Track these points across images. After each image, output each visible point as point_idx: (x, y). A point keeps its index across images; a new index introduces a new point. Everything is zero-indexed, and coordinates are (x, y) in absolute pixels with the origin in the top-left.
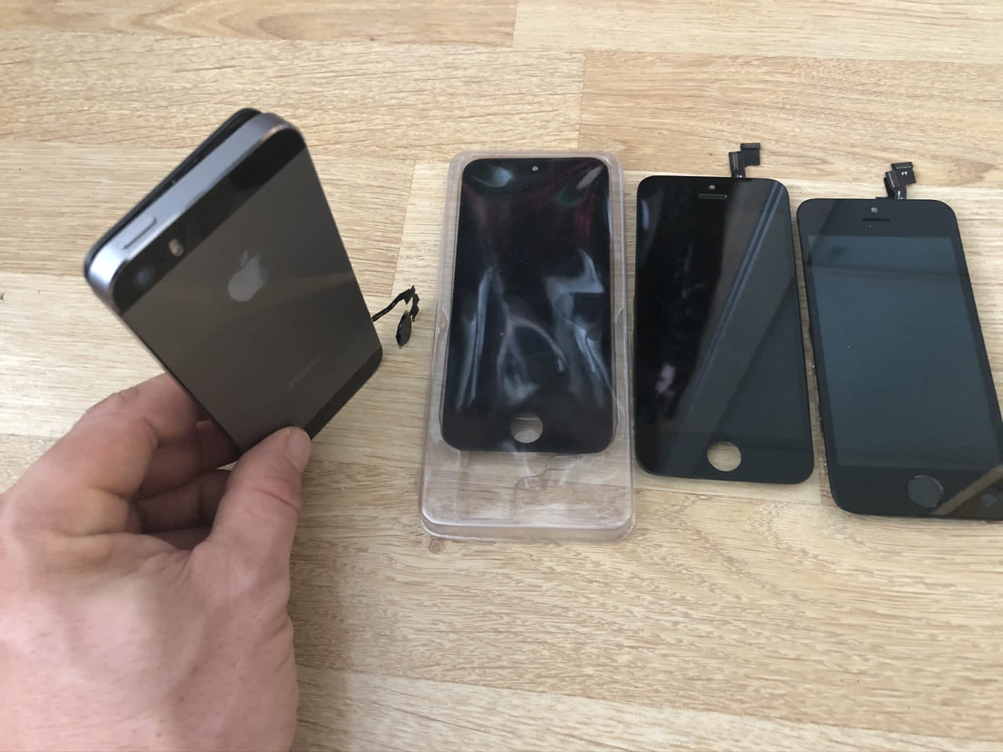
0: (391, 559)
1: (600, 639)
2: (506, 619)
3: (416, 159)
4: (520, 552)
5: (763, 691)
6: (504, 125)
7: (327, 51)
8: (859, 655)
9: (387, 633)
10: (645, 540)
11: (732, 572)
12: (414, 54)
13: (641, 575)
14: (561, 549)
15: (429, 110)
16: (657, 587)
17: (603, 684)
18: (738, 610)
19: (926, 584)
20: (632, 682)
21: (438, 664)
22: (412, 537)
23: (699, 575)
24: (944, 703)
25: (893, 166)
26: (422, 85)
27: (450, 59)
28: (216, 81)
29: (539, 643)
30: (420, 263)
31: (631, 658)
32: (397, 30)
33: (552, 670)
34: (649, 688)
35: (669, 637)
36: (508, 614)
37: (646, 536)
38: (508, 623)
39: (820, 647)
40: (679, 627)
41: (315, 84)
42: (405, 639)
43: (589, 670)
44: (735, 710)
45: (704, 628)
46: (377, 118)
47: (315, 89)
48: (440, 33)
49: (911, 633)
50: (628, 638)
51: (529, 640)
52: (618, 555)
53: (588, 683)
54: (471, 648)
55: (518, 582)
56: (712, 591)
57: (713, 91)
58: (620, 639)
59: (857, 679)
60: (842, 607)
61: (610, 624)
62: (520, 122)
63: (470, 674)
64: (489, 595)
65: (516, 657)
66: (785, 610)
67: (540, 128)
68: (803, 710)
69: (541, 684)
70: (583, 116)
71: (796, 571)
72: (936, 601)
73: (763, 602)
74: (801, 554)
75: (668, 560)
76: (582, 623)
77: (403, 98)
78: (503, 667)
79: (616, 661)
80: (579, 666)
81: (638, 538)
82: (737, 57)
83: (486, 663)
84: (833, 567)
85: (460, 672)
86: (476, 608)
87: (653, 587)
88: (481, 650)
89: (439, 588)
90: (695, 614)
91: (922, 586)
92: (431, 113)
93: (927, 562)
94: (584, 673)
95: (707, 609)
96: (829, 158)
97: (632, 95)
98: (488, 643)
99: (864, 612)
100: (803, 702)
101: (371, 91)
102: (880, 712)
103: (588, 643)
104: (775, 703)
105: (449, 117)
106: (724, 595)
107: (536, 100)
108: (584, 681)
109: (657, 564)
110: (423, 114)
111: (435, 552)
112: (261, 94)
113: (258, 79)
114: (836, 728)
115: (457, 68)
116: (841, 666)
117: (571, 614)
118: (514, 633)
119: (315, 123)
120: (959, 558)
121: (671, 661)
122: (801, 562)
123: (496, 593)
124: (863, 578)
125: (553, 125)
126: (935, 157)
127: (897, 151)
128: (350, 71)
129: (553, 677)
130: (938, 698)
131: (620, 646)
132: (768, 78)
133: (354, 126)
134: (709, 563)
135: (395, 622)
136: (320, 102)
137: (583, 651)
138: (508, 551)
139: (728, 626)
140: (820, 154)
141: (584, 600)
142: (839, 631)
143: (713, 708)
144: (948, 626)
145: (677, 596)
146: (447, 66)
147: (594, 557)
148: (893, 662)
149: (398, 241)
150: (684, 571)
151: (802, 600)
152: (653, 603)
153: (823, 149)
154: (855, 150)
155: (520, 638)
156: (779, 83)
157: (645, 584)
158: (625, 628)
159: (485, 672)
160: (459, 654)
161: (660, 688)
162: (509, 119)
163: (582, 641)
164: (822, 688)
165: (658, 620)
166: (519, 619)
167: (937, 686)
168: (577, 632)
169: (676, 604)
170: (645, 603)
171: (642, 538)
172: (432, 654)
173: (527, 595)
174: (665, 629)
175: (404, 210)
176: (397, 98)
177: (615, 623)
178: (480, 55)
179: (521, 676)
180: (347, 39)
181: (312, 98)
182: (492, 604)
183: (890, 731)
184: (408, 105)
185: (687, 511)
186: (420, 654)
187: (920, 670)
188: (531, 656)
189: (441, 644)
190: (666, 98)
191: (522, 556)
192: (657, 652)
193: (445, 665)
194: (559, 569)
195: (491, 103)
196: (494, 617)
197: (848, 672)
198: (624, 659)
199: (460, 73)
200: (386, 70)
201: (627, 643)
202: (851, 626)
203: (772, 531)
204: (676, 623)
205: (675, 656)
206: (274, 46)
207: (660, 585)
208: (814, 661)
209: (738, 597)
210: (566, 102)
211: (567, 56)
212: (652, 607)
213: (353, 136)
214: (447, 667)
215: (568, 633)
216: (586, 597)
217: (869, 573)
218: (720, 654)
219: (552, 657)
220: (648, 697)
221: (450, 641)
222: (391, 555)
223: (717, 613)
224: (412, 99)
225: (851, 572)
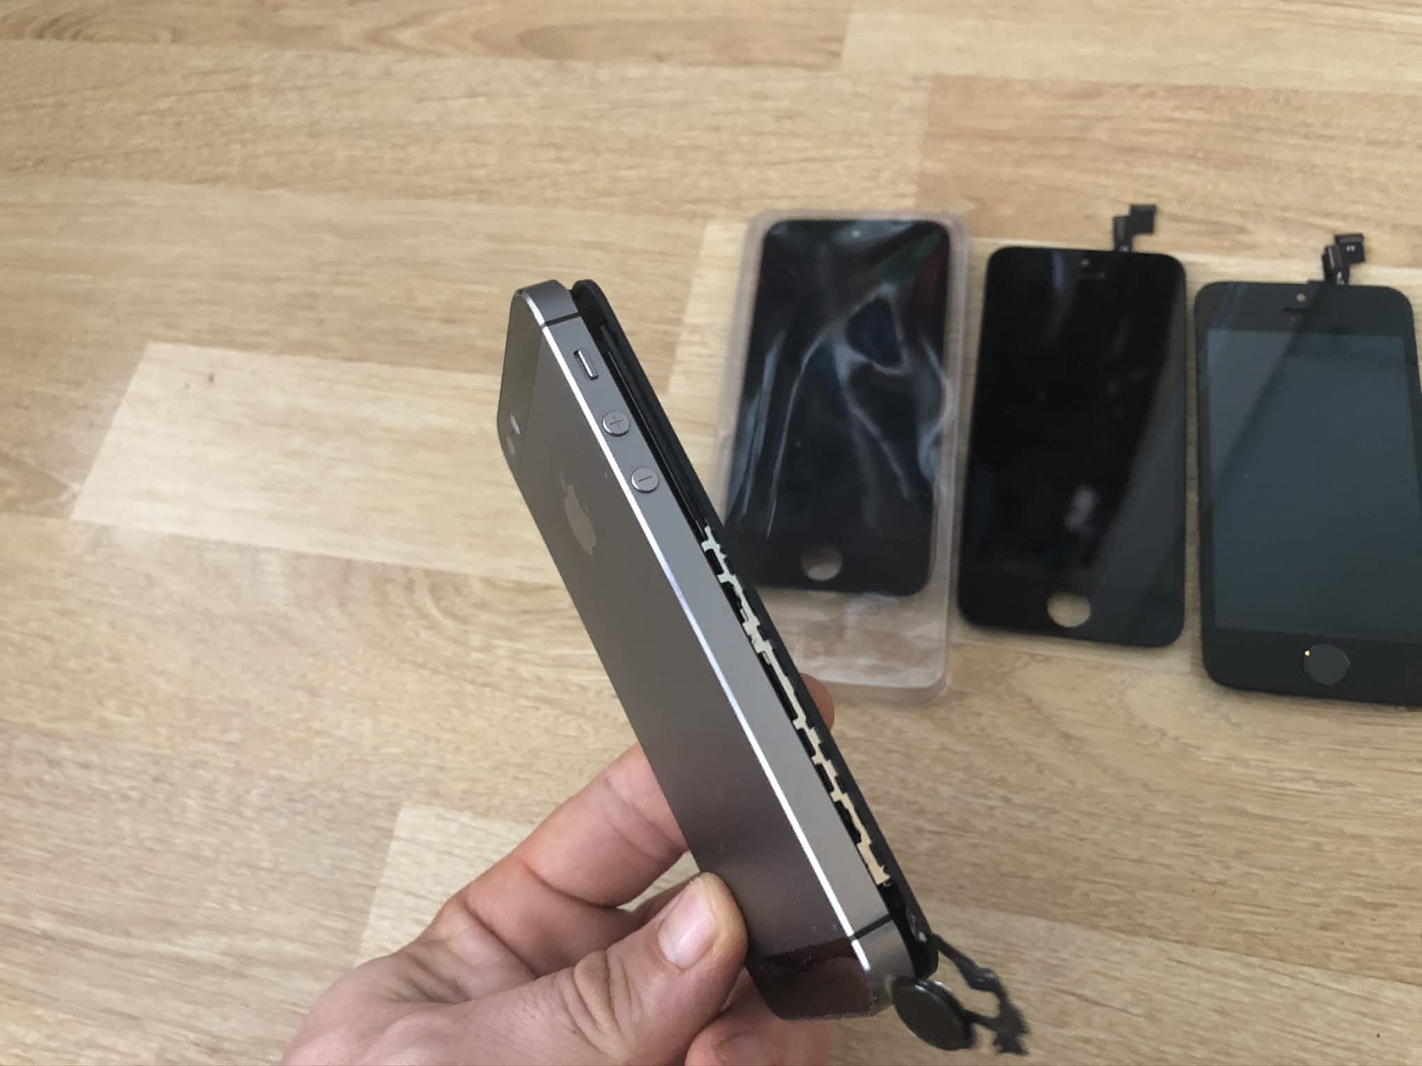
3: (707, 217)
6: (822, 174)
8: (1218, 862)
10: (961, 705)
11: (1068, 751)
12: (712, 78)
13: (952, 748)
15: (729, 153)
16: (972, 763)
18: (1071, 798)
19: (1316, 781)
20: (931, 874)
23: (1025, 752)
24: (1324, 927)
25: (1338, 238)
26: (721, 121)
27: (758, 86)
28: (465, 114)
31: (932, 845)
32: (692, 46)
34: (952, 882)
35: (982, 825)
37: (963, 702)
39: (1170, 848)
40: (997, 812)
41: (586, 118)
44: (1056, 916)
45: (1027, 816)
46: (662, 164)
48: (748, 50)
49: (1290, 839)
50: (930, 821)
52: (927, 722)
59: (1213, 889)
60: (1204, 802)
62: (842, 171)
66: (1131, 801)
67: (868, 179)
68: (1141, 921)
70: (924, 164)
71: (1149, 755)
72: (1328, 803)
73: (1104, 790)
74: (1159, 734)
75: (988, 731)
77: (695, 138)
81: (953, 704)
84: (1199, 753)
87: (966, 763)
91: (1310, 783)
92: (730, 158)
93: (1321, 754)
95: (1032, 794)
96: (1249, 226)
97: (991, 137)
99: (1231, 810)
101: (656, 127)
102: (1238, 931)
104: (1107, 911)
105: (751, 163)
106: (1055, 778)
107: (866, 141)
109: (972, 735)
110: (721, 159)
112: (519, 130)
113: (516, 111)
114: (1180, 946)
115: (765, 97)
116: (1194, 873)
119: (585, 169)
120: (1363, 752)
121: (982, 852)
122: (1157, 744)
124: (1235, 769)
126: (1395, 227)
127: (1344, 217)
128: (630, 101)
130: (1316, 920)
131: (920, 831)
132: (1177, 115)
133: (632, 173)
134: (1039, 738)
136: (591, 142)
139: (1055, 817)
140: (1236, 220)
141: (879, 773)
142: (1200, 832)
143: (1029, 911)
144: (1342, 834)
145: (997, 776)
146: (753, 96)
147: (896, 722)
148: (1262, 873)
149: (678, 322)
150: (1007, 747)
151: (1154, 791)
152: (963, 782)
153: (1243, 214)
154: (1288, 215)
157: (956, 758)
158: (927, 809)
161: (966, 883)
162: (829, 167)
165: (970, 803)
167: (1317, 905)
169: (994, 786)
170: (955, 781)
171: (958, 703)
174: (977, 814)
175: (687, 283)
176: (688, 138)
178: (796, 81)
180: (630, 59)
181: (582, 136)
183: (1247, 955)
184: (702, 147)
185: (1018, 673)
187: (1295, 885)
190: (1036, 141)
192: (965, 840)
195: (807, 145)
197: (1203, 880)
200: (676, 99)
202: (1212, 826)
203: (1125, 704)
204: (992, 808)
206: (538, 68)
207: (976, 762)
208: (1161, 865)
209: (1072, 782)
210: (904, 144)
211: (910, 83)
212: (963, 786)
213: (631, 186)
217: (1244, 763)
218: (1042, 848)
220: (949, 893)
223: (1043, 799)
224: (706, 139)
225: (1221, 761)
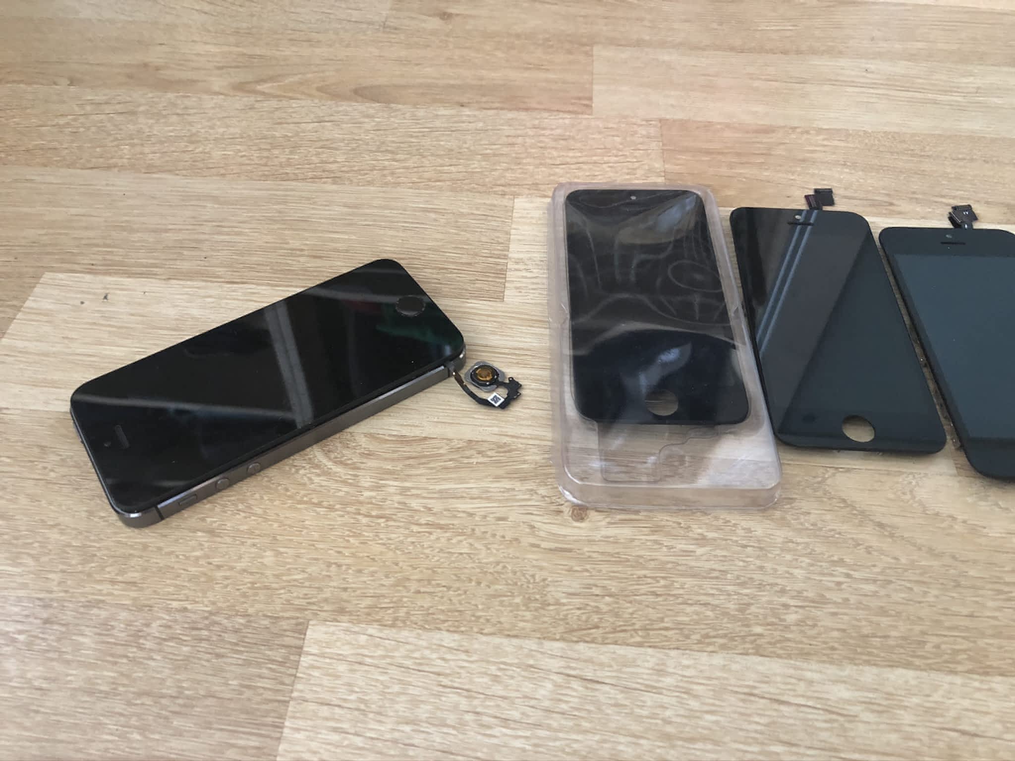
0: (533, 527)
1: (764, 599)
2: (662, 582)
3: (515, 195)
4: (667, 520)
5: (943, 647)
6: (595, 171)
7: (421, 113)
9: (538, 597)
10: (792, 508)
11: (885, 536)
12: (503, 117)
13: (794, 540)
14: (709, 517)
15: (523, 158)
16: (813, 550)
17: (775, 643)
18: (899, 570)
20: (805, 640)
21: (597, 627)
22: (553, 507)
23: (852, 539)
26: (514, 140)
27: (536, 122)
28: (316, 132)
29: (701, 604)
30: (529, 275)
31: (799, 617)
32: (484, 99)
33: (719, 630)
34: (825, 646)
35: (835, 597)
36: (663, 578)
37: (793, 505)
38: (665, 586)
39: (990, 604)
40: (843, 586)
41: (412, 136)
42: (558, 603)
43: (758, 630)
44: (920, 666)
45: (870, 588)
46: (474, 164)
47: (413, 140)
50: (793, 598)
51: (690, 602)
52: (768, 522)
53: (758, 642)
54: (630, 610)
55: (670, 548)
56: (869, 553)
58: (784, 600)
60: (1003, 567)
61: (772, 585)
62: (608, 169)
63: (632, 636)
64: (641, 560)
65: (679, 619)
66: (947, 570)
67: (628, 174)
68: (988, 663)
69: (709, 644)
70: (666, 166)
71: (948, 535)
73: (923, 563)
74: (950, 519)
75: (819, 525)
76: (743, 585)
77: (496, 149)
78: (666, 629)
79: (784, 620)
80: (748, 626)
81: (786, 507)
82: (796, 128)
83: (648, 624)
84: (985, 531)
85: (622, 635)
86: (629, 573)
87: (809, 551)
88: (640, 613)
89: (587, 554)
90: (856, 575)
92: (524, 161)
94: (752, 633)
95: (868, 570)
96: (895, 202)
97: (708, 152)
98: (648, 606)
101: (466, 143)
103: (752, 604)
104: (959, 658)
105: (541, 164)
106: (882, 557)
107: (621, 153)
108: (755, 640)
109: (807, 529)
110: (518, 161)
111: (577, 521)
112: (360, 142)
113: (356, 131)
115: (544, 129)
117: (729, 576)
118: (674, 595)
119: (416, 165)
121: (842, 619)
122: (952, 526)
123: (649, 558)
127: (954, 197)
128: (444, 128)
129: (721, 637)
131: (786, 606)
132: (825, 143)
133: (452, 168)
134: (860, 528)
135: (544, 587)
136: (417, 150)
137: (748, 612)
138: (655, 519)
139: (892, 586)
141: (741, 564)
142: (1006, 589)
143: (897, 664)
145: (835, 558)
146: (535, 127)
147: (744, 524)
149: (506, 257)
150: (837, 536)
151: (962, 561)
152: (810, 565)
153: (888, 195)
155: (680, 600)
156: (836, 147)
157: (800, 547)
158: (788, 588)
159: (648, 634)
160: (617, 615)
161: (836, 645)
162: (598, 167)
163: (745, 602)
165: (821, 581)
166: (677, 582)
168: (739, 594)
169: (836, 566)
170: (803, 565)
171: (788, 506)
172: (588, 618)
173: (682, 560)
174: (829, 589)
175: (508, 233)
176: (491, 149)
177: (777, 584)
179: (687, 637)
180: (439, 105)
181: (410, 146)
182: (647, 569)
184: (503, 154)
185: (829, 482)
186: (575, 618)
188: (695, 617)
189: (597, 607)
190: (739, 154)
191: (671, 523)
192: (825, 610)
193: (604, 628)
194: (710, 535)
195: (579, 154)
196: (649, 580)
198: (792, 618)
199: (547, 132)
200: (478, 128)
201: (792, 602)
203: (917, 499)
206: (371, 108)
207: (816, 549)
208: (988, 617)
209: (897, 559)
210: (648, 155)
211: (644, 123)
212: (811, 568)
213: (453, 176)
214: (607, 630)
215: (729, 595)
216: (744, 561)
218: (890, 612)
219: (717, 618)
220: (824, 655)
221: (608, 604)
222: (532, 523)
223: (878, 573)
224: (505, 150)
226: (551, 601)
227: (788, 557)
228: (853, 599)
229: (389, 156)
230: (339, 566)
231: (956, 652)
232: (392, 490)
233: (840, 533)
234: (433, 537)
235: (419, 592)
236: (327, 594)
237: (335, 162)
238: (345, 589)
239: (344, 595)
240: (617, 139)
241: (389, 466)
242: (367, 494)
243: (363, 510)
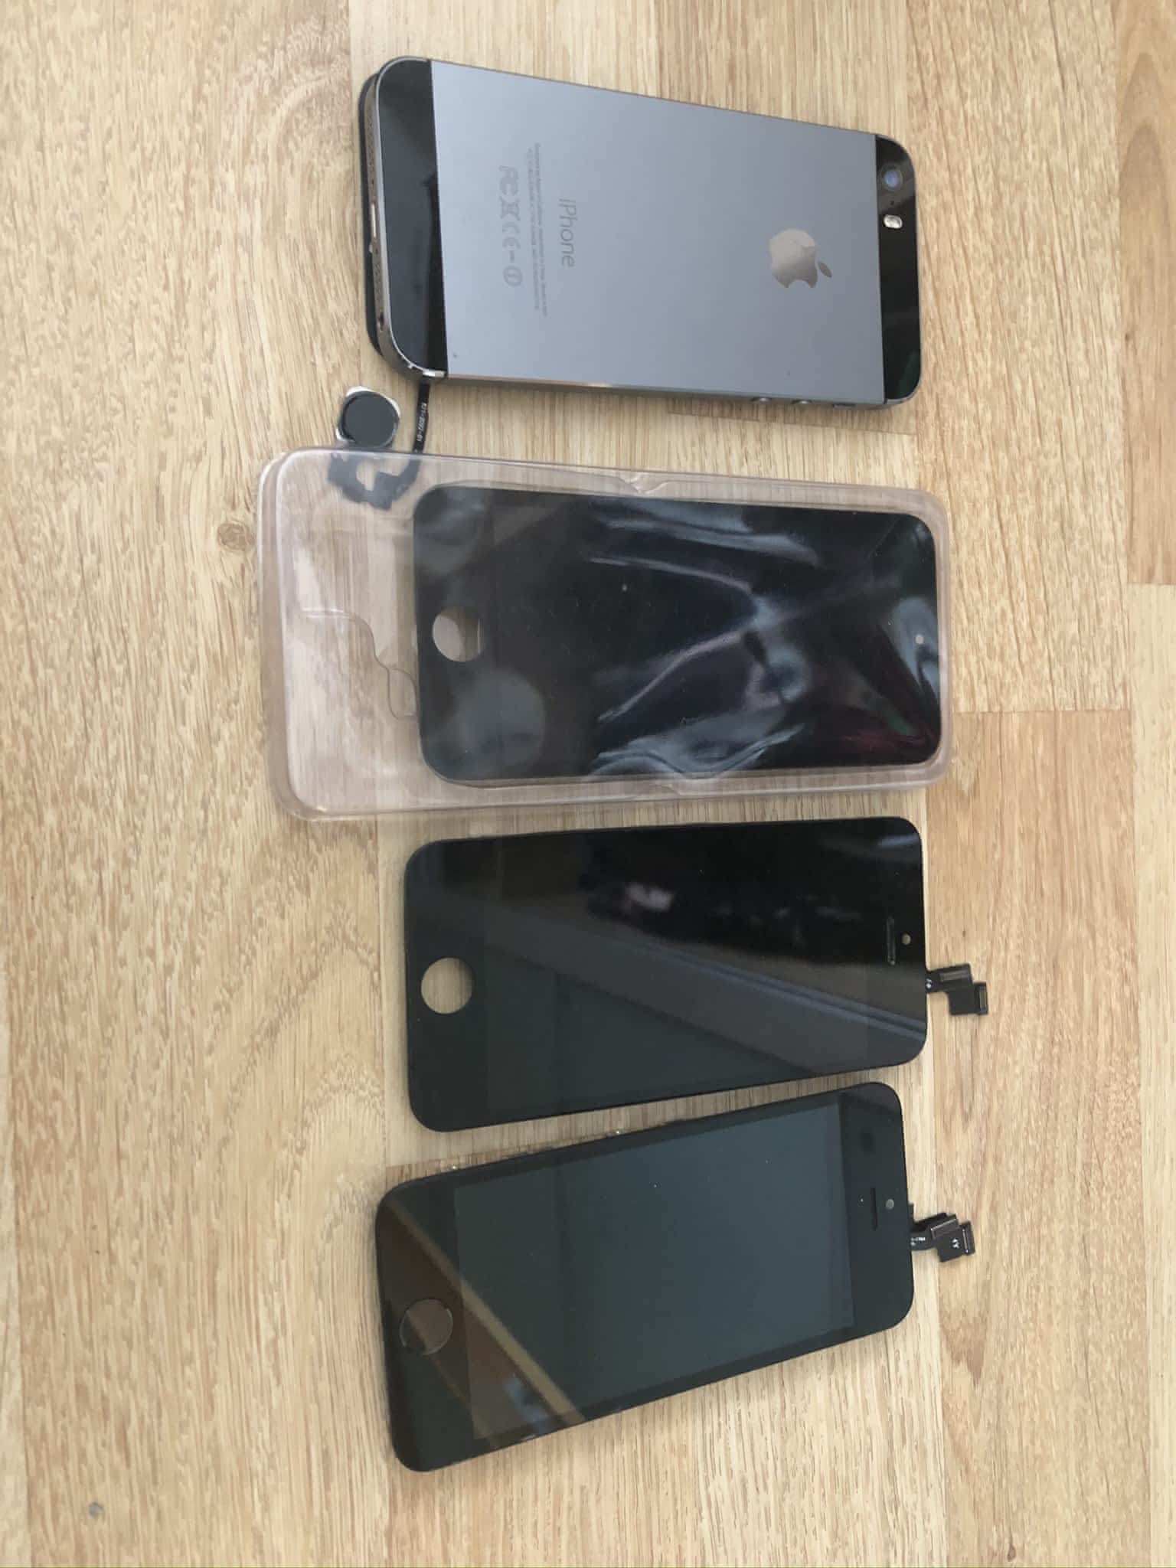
0: (198, 459)
1: (107, 831)
2: (119, 669)
3: (919, 436)
4: (239, 683)
5: (58, 1105)
6: (991, 583)
7: (1102, 258)
8: (140, 1251)
9: (66, 465)
10: (290, 888)
11: (252, 1037)
12: (1106, 415)
13: (228, 888)
14: (256, 752)
15: (1008, 451)
16: (211, 917)
17: (28, 842)
18: (189, 1052)
19: (275, 1341)
20: (41, 890)
21: (22, 559)
22: (241, 493)
23: (241, 982)
24: (81, 1390)
25: (967, 1226)
26: (1051, 435)
27: (1101, 479)
28: (1034, 57)
29: (86, 728)
31: (82, 885)
32: (1148, 380)
33: (42, 754)
34: (34, 921)
35: (127, 944)
36: (128, 671)
37: (296, 891)
38: (112, 673)
39: (145, 1188)
40: (147, 960)
41: (1040, 242)
42: (60, 497)
43: (50, 818)
44: (17, 1064)
45: (150, 1000)
46: (986, 360)
47: (1031, 245)
48: (1146, 457)
49: (190, 1326)
50: (116, 877)
51: (88, 712)
52: (257, 848)
53: (27, 816)
54: (60, 615)
55: (188, 684)
56: (217, 1007)
57: (1073, 927)
58: (111, 864)
59: (101, 1251)
60: (217, 1217)
61: (136, 845)
62: (998, 609)
63: (13, 616)
64: (156, 636)
65: (55, 693)
66: (200, 1128)
67: (990, 646)
68: (36, 1171)
69: (15, 739)
70: (1015, 716)
71: (268, 1140)
72: (249, 1359)
73: (208, 1093)
74: (299, 1144)
75: (260, 931)
76: (130, 798)
77: (1025, 403)
78: (33, 671)
79: (73, 859)
80: (55, 800)
81: (291, 878)
82: (1134, 961)
83: (38, 642)
84: (283, 1197)
85: (14, 599)
86: (130, 616)
87: (209, 910)
88: (58, 631)
89: (158, 549)
90: (172, 984)
91: (272, 1334)
92: (1001, 454)
93: (312, 1339)
94: (44, 809)
95: (183, 1001)
96: (973, 1125)
97: (1058, 794)
98: (71, 642)
99: (214, 1253)
100: (48, 1170)
101: (1033, 346)
102: (50, 1289)
103: (96, 811)
104: (40, 1127)
105: (997, 486)
106: (212, 1027)
107: (1039, 634)
108: (30, 811)
109: (250, 911)
110: (1000, 441)
111: (219, 534)
112: (1017, 144)
113: (1044, 136)
114: (13, 1225)
115: (1085, 492)
116: (118, 1223)
117: (144, 778)
118: (97, 685)
119: (971, 250)
120: (324, 1388)
121: (87, 952)
122: (285, 1145)
123: (163, 648)
124: (271, 1244)
125: (997, 667)
126: (986, 1286)
127: (993, 1228)
128: (1068, 304)
129: (29, 758)
130: (86, 1375)
131: (99, 865)
132: (1103, 1013)
133: (969, 320)
134: (263, 998)
135: (86, 476)
136: (1008, 254)
137: (82, 805)
138: (239, 662)
139: (158, 1038)
140: (978, 1109)
141: (171, 798)
142: (177, 1215)
143: (16, 1028)
144: (210, 1382)
145: (199, 950)
146: (1087, 476)
147: (248, 807)
148: (138, 1301)
149: (771, 418)
150: (243, 958)
151: (220, 1153)
152: (182, 911)
153: (988, 1114)
154: (990, 1164)
155: (89, 695)
156: (1094, 1030)
157: (213, 895)
158: (133, 870)
159: (20, 642)
160: (46, 593)
161: (38, 938)
162: (1002, 591)
163: (99, 800)
164: (77, 1199)
165: (154, 924)
166: (123, 692)
167: (108, 1376)
168: (113, 791)
169: (184, 952)
170: (181, 900)
171: (293, 883)
172: (39, 547)
173: (165, 704)
174: (140, 938)
175: (826, 423)
176: (1024, 392)
177: (138, 853)
178: (1111, 532)
179: (23, 704)
180: (1126, 293)
181: (1015, 240)
182: (142, 643)
183: (20, 1311)
184: (1014, 414)
185: (349, 953)
186: (35, 525)
187: (130, 1346)
188: (61, 719)
189: (60, 560)
190: (1057, 850)
191: (234, 688)
192: (99, 927)
193: (23, 572)
194: (219, 751)
195: (1028, 557)
196: (120, 647)
197: (111, 1234)
198: (80, 874)
199: (1077, 498)
200: (1074, 369)
201: (108, 876)
202: (188, 1231)
203: (331, 1094)
204: (152, 953)
205: (96, 958)
206: (1106, 160)
207: (214, 922)
208: (121, 1181)
209: (211, 1050)
210: (1039, 685)
211: (1118, 680)
212: (175, 911)
213: (951, 320)
214: (21, 577)
215: (109, 776)
216: (176, 802)
217: (282, 1253)
218: (110, 1029)
219: (65, 753)
220: (18, 919)
221: (67, 577)
222: (205, 458)
223: (179, 1020)
224: (1025, 419)
225: (278, 1225)
226: (63, 486)
227: (192, 876)
228: (127, 974)
229: (987, 200)
230: (84, 136)
231: (50, 1123)
232: (244, 220)
233: (249, 963)
234: (158, 292)
235: (50, 268)
236: (28, 117)
237: (963, 99)
238: (40, 147)
239: (29, 146)
240: (1073, 628)
241: (292, 213)
242: (231, 178)
243: (199, 173)
